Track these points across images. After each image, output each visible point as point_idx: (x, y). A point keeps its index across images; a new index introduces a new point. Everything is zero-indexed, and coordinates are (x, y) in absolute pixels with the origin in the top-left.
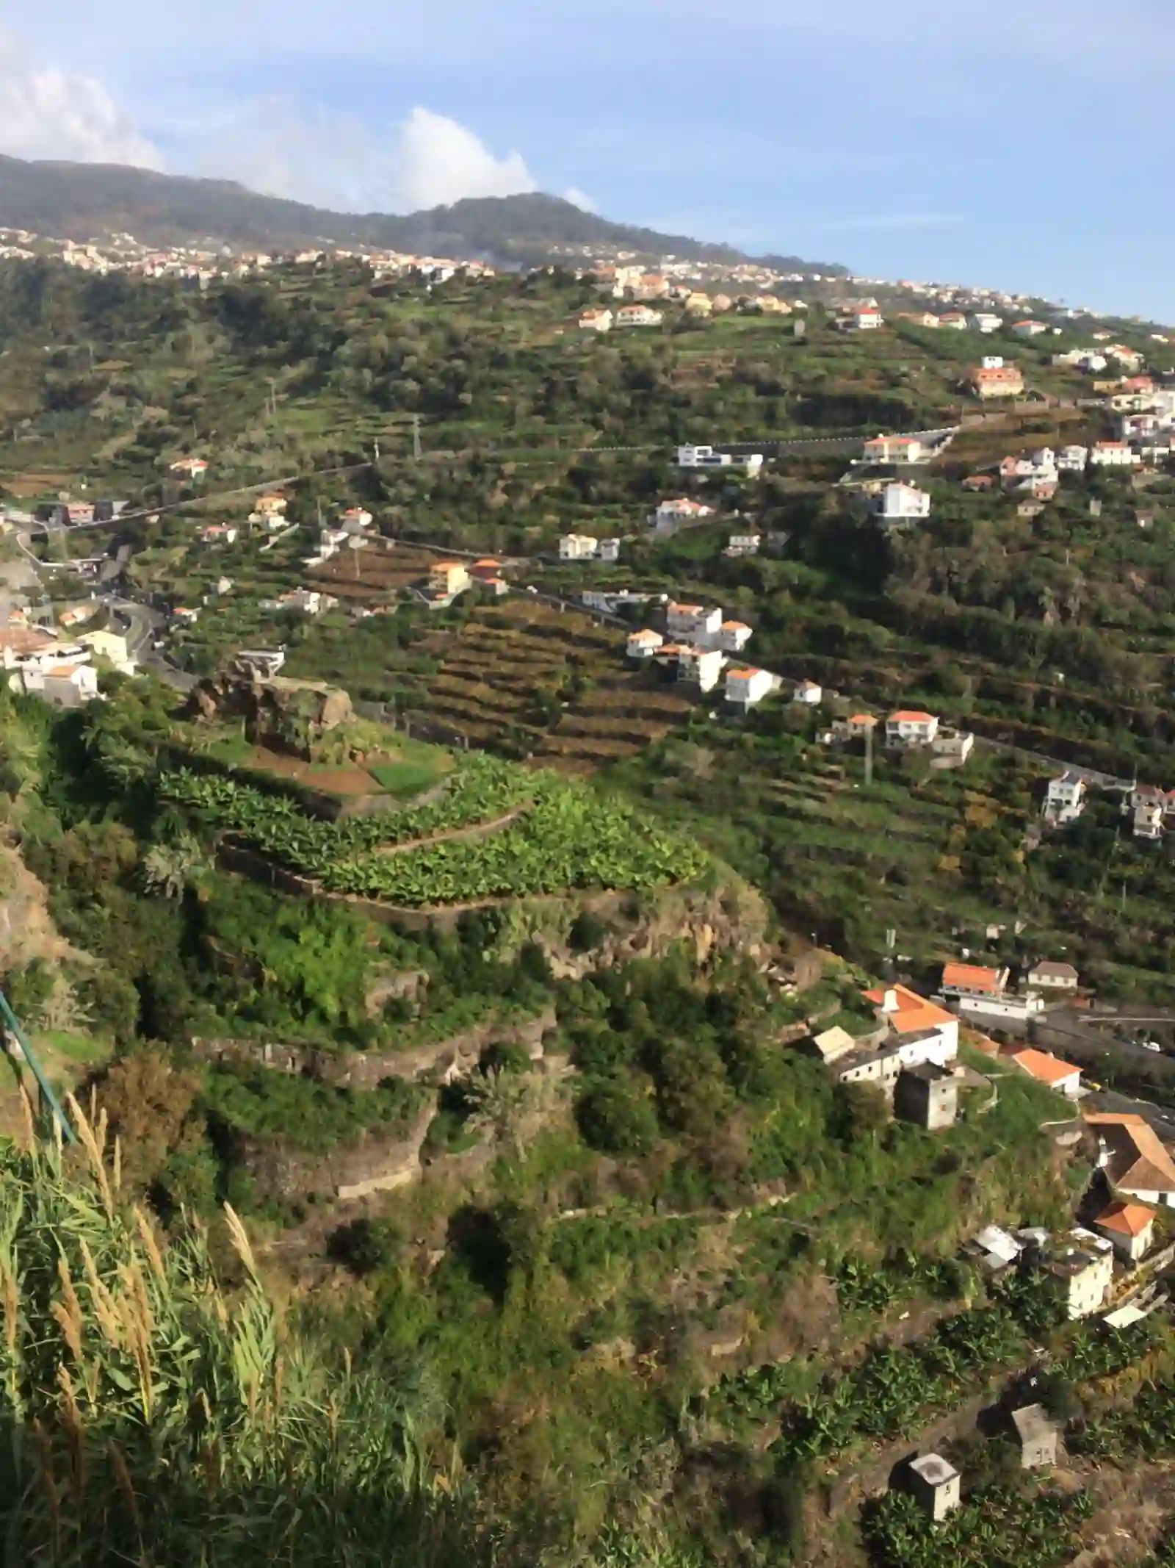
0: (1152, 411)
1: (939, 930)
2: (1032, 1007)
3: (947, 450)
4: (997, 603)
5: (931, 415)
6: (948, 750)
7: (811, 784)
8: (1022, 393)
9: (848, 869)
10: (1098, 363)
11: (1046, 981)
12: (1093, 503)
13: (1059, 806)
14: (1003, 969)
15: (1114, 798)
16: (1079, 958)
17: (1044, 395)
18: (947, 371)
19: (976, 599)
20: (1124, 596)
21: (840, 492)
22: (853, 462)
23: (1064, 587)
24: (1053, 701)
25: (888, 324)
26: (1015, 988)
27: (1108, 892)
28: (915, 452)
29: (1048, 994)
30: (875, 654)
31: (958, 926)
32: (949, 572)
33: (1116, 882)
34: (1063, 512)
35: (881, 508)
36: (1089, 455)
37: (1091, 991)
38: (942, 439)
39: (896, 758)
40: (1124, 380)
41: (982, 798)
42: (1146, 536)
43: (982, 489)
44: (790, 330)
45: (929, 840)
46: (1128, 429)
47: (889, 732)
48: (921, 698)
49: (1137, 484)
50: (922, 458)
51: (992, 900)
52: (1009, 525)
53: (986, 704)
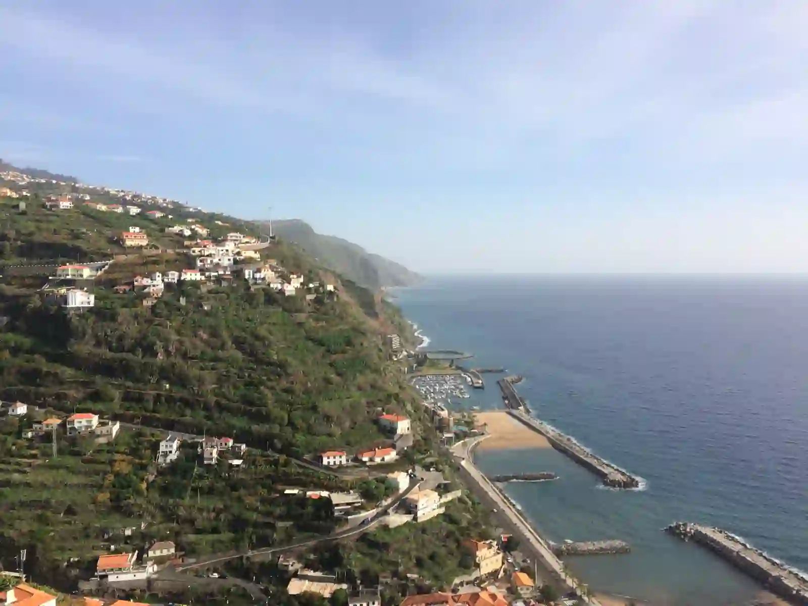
0: (210, 255)
1: (97, 537)
2: (151, 569)
3: (106, 272)
4: (132, 350)
5: (97, 254)
6: (104, 432)
7: (18, 464)
8: (148, 245)
9: (39, 512)
10: (187, 233)
11: (158, 553)
12: (181, 299)
13: (166, 455)
14: (134, 552)
15: (194, 446)
16: (176, 536)
17: (159, 246)
18: (108, 232)
19: (121, 349)
20: (198, 343)
21: (41, 294)
22: (50, 278)
23: (166, 341)
24: (163, 399)
25: (76, 207)
26: (140, 562)
27: (191, 497)
28: (87, 273)
29: (159, 561)
30: (62, 383)
31: (108, 533)
32: (106, 334)
33: (194, 490)
34: (166, 303)
35: (66, 302)
36: (180, 276)
37: (183, 553)
38: (104, 267)
39: (73, 441)
40: (199, 241)
41: (124, 457)
42: (207, 314)
43: (125, 292)
44: (17, 206)
45: (92, 486)
46: (199, 264)
47: (68, 426)
48: (90, 405)
49: (204, 289)
50: (91, 276)
51: (127, 513)
52: (139, 310)
53: (127, 404)
